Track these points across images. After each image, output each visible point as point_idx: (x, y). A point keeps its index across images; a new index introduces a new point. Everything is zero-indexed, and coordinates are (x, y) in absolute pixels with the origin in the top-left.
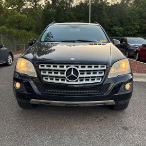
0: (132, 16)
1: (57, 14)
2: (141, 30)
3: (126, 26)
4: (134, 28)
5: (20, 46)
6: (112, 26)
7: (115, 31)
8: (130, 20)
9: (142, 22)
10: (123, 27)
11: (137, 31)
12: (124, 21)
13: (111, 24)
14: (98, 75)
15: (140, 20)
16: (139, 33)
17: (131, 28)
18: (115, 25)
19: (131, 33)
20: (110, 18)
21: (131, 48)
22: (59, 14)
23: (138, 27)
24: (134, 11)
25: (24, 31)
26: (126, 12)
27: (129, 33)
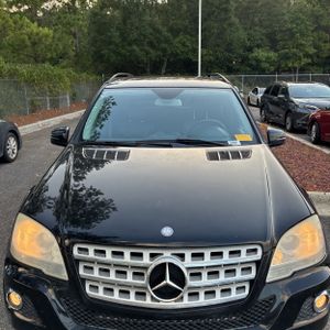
0: (297, 24)
1: (124, 21)
2: (318, 57)
3: (284, 48)
4: (301, 54)
5: (38, 103)
6: (250, 50)
7: (258, 61)
8: (292, 35)
9: (320, 39)
10: (276, 51)
11: (310, 61)
12: (278, 37)
13: (248, 44)
14: (239, 275)
15: (315, 34)
16: (313, 64)
17: (295, 54)
18: (258, 46)
19: (296, 65)
20: (246, 29)
21: (299, 110)
22: (129, 21)
23: (312, 51)
24: (303, 14)
25: (47, 65)
26: (284, 14)
27: (290, 65)
